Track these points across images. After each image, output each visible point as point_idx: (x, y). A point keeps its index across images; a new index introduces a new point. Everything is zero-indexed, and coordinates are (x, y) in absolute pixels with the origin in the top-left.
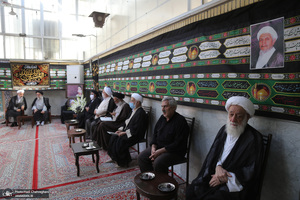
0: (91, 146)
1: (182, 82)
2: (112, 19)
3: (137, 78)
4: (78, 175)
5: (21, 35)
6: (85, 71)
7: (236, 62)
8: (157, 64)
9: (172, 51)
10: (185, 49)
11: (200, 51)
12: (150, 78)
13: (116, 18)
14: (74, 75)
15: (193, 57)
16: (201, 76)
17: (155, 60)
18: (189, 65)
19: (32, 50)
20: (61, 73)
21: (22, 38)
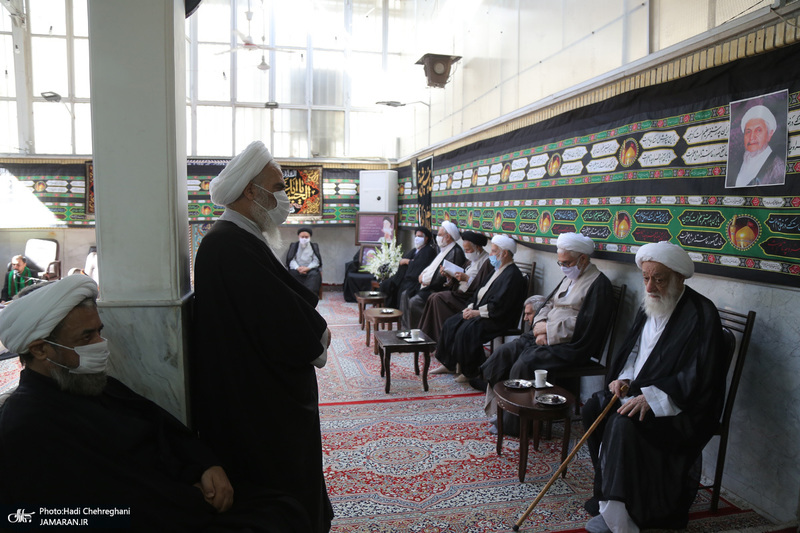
0: (415, 336)
1: (604, 213)
2: (466, 67)
3: (517, 203)
4: (387, 391)
5: (268, 106)
6: (401, 185)
7: (703, 174)
8: (558, 175)
9: (589, 147)
10: (614, 145)
11: (641, 150)
12: (542, 202)
13: (474, 65)
14: (375, 193)
15: (628, 163)
16: (641, 200)
17: (555, 165)
18: (619, 177)
19: (287, 137)
20: (347, 188)
21: (269, 110)
